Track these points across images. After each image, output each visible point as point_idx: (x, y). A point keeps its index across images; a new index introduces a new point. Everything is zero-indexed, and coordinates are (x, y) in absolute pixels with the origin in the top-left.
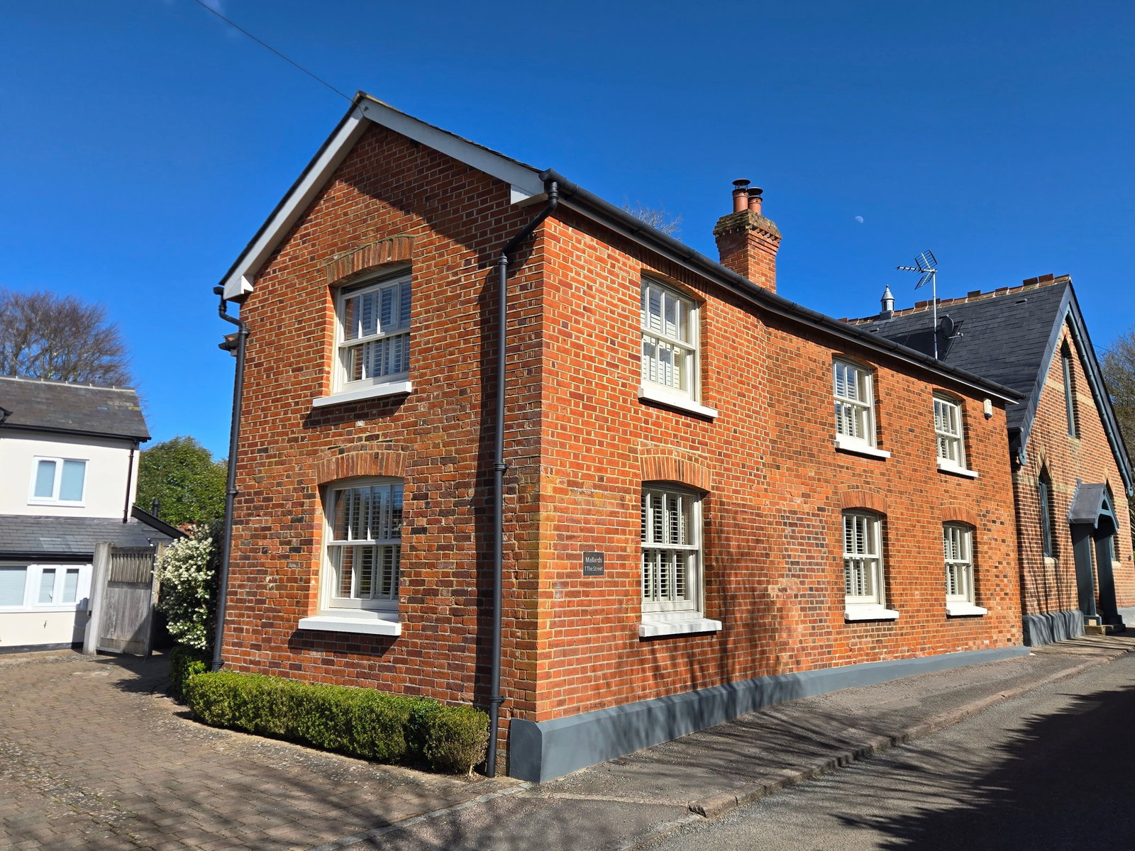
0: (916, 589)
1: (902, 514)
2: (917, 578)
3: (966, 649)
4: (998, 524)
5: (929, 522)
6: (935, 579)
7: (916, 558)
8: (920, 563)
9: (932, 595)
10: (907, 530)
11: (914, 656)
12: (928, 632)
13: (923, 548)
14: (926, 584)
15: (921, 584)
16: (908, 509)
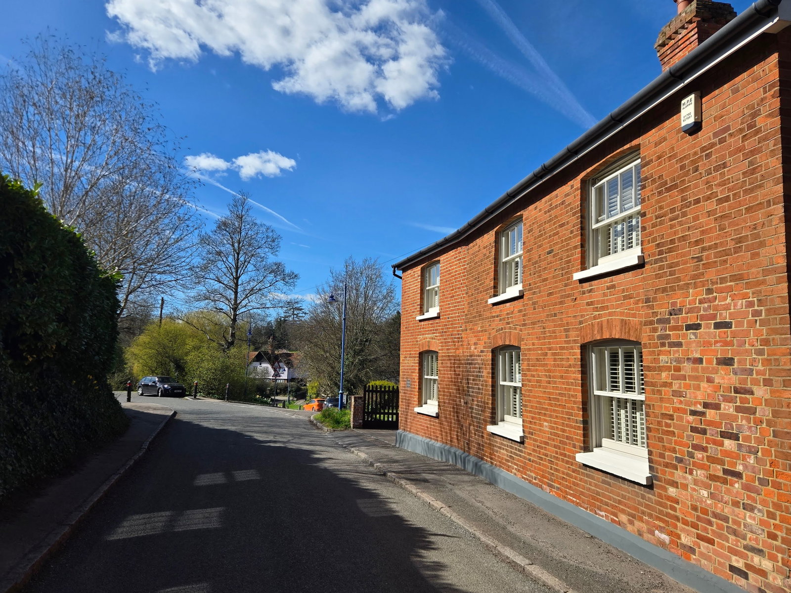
0: (545, 421)
1: (533, 344)
2: (546, 409)
3: (613, 520)
4: (708, 330)
5: (562, 348)
6: (567, 413)
7: (546, 387)
8: (549, 393)
9: (564, 431)
10: (538, 360)
11: (541, 487)
12: (556, 470)
13: (554, 377)
14: (557, 417)
15: (551, 416)
16: (538, 338)
